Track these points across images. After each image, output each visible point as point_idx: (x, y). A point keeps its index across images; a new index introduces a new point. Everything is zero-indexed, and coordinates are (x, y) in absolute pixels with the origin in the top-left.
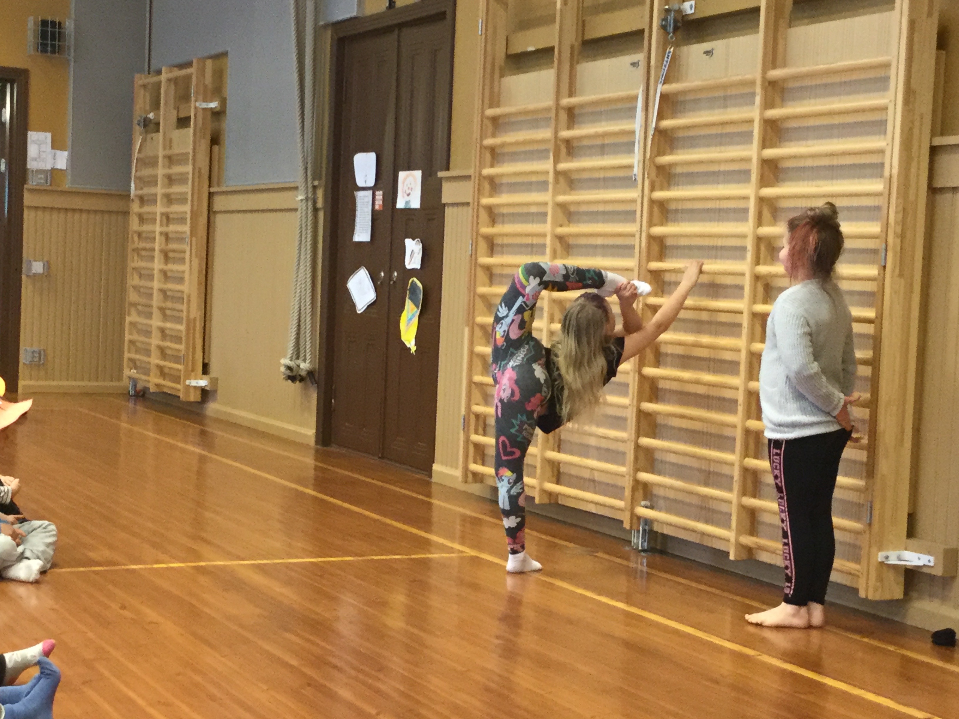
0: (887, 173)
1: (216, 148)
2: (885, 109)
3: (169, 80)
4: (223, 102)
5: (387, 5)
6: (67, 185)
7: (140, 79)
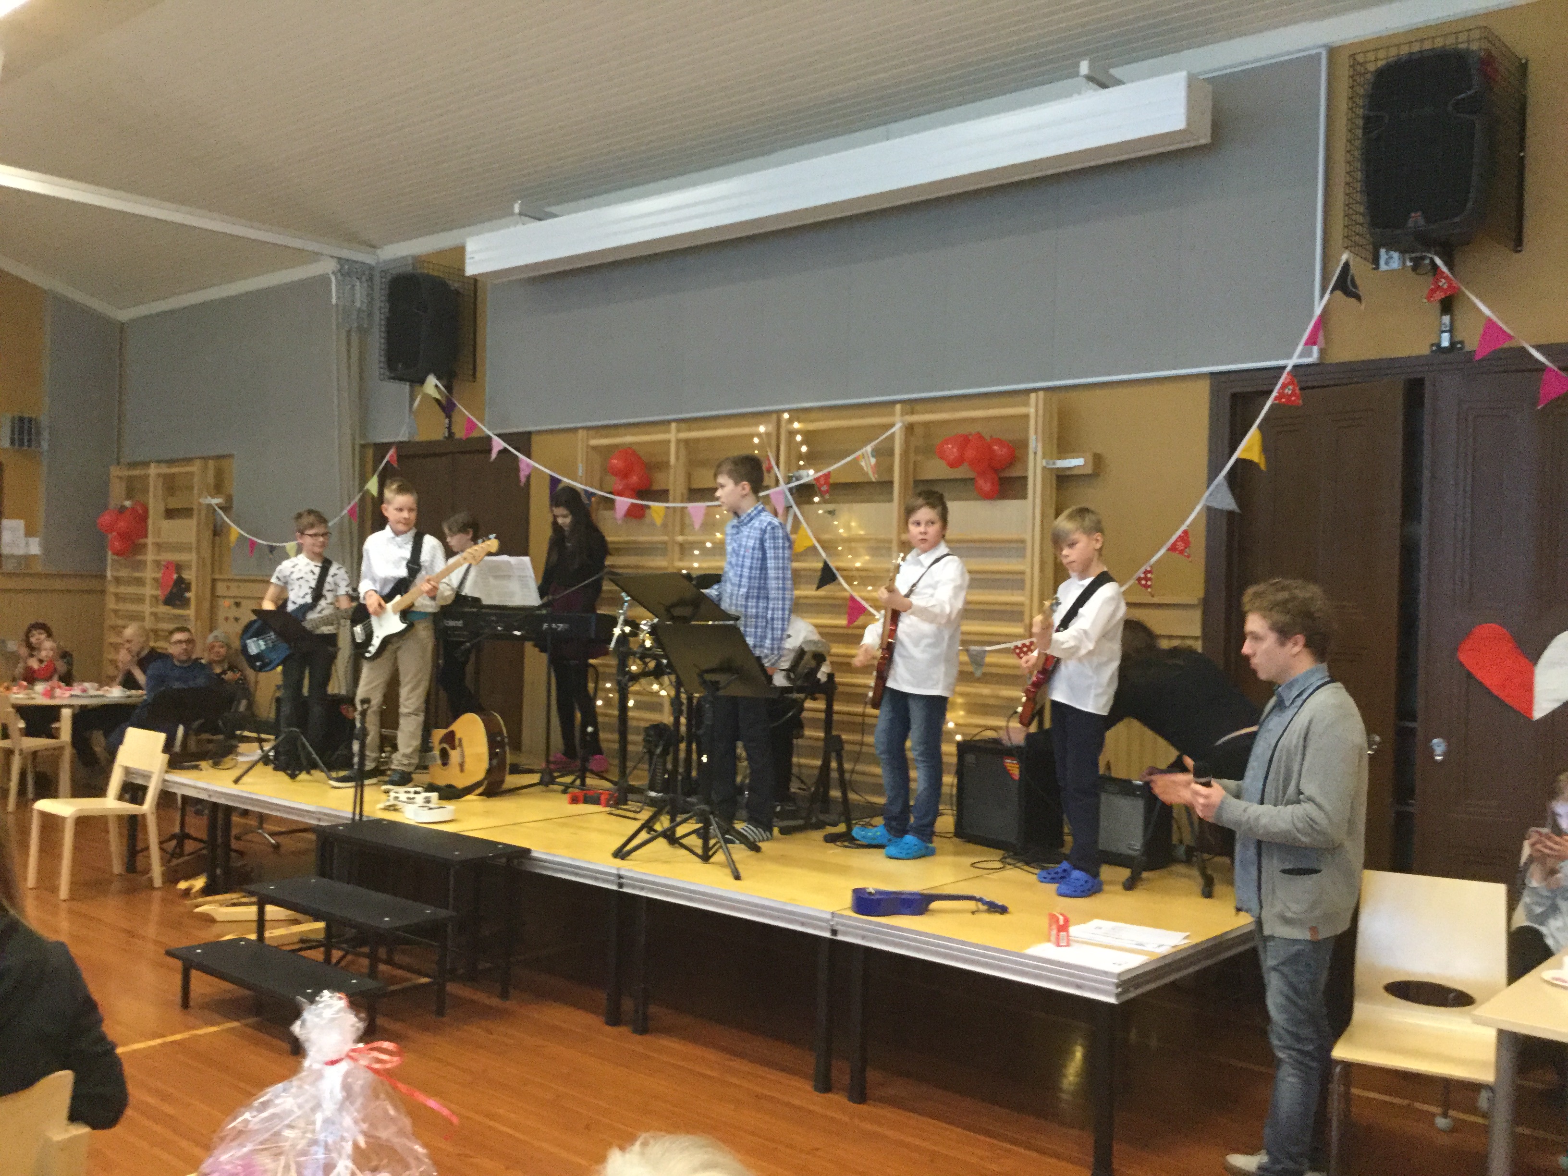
0: (1027, 621)
1: (217, 538)
2: (1022, 573)
3: (159, 475)
4: (229, 499)
5: (447, 435)
6: (39, 569)
7: (115, 471)
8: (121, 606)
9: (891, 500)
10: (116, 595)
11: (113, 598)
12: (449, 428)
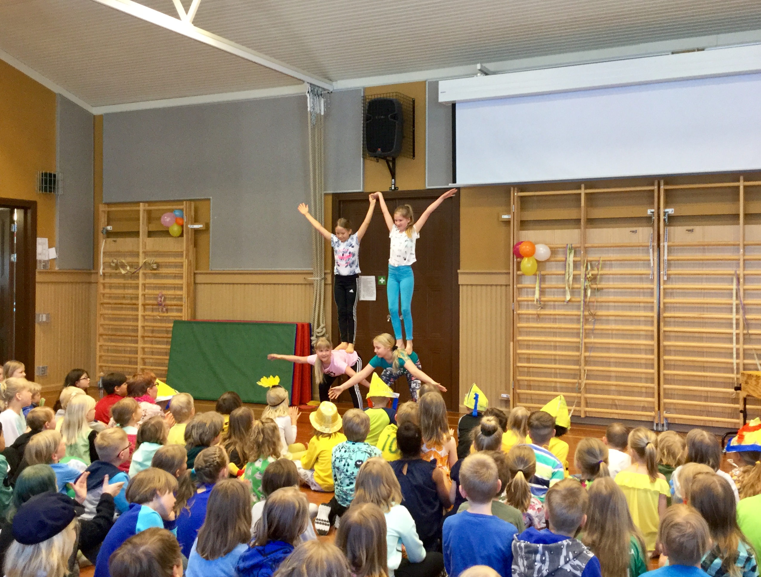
6: (56, 268)
7: (100, 208)
8: (107, 291)
9: (738, 224)
10: (104, 284)
11: (102, 287)
12: (394, 184)
